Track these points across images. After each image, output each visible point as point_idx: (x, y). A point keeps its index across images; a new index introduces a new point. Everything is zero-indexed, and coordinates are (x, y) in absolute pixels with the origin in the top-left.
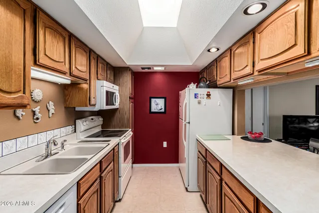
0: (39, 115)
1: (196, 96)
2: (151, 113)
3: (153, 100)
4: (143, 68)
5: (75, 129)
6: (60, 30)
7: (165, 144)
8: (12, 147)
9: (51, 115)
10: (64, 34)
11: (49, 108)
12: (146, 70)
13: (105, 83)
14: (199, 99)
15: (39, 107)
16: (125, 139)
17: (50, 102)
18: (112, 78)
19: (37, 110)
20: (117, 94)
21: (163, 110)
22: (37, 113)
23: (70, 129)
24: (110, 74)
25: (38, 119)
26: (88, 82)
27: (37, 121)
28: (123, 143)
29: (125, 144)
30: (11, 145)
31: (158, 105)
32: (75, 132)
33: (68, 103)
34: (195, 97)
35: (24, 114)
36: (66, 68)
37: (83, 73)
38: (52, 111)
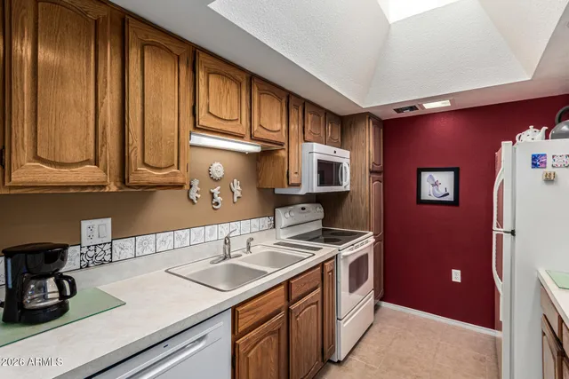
0: (219, 199)
1: (537, 161)
2: (420, 202)
3: (425, 176)
4: (398, 111)
5: (274, 223)
6: (232, 72)
7: (456, 276)
8: (185, 239)
9: (236, 199)
10: (239, 77)
11: (234, 189)
12: (408, 114)
13: (316, 147)
14: (549, 169)
15: (219, 188)
16: (352, 249)
17: (235, 180)
18: (337, 137)
19: (216, 191)
20: (346, 164)
21: (450, 198)
22: (216, 195)
23: (266, 221)
24: (333, 131)
25: (217, 204)
26: (285, 147)
27: (217, 207)
28: (346, 257)
29: (352, 259)
30: (183, 236)
31: (437, 185)
32: (274, 227)
33: (260, 181)
34: (535, 165)
35: (199, 196)
36: (242, 128)
37: (275, 134)
38: (237, 194)
